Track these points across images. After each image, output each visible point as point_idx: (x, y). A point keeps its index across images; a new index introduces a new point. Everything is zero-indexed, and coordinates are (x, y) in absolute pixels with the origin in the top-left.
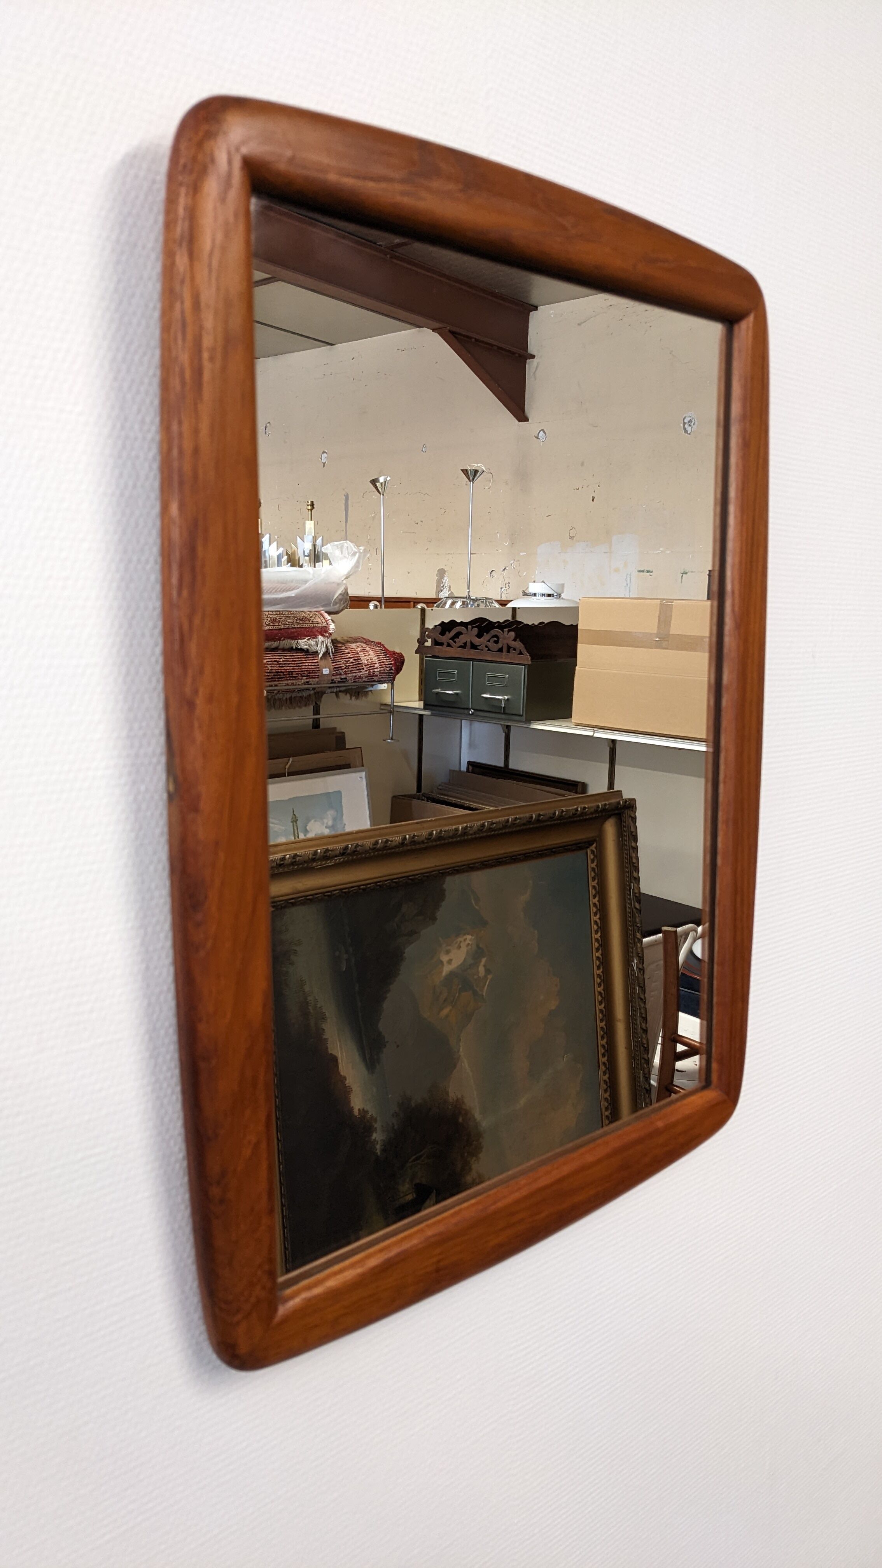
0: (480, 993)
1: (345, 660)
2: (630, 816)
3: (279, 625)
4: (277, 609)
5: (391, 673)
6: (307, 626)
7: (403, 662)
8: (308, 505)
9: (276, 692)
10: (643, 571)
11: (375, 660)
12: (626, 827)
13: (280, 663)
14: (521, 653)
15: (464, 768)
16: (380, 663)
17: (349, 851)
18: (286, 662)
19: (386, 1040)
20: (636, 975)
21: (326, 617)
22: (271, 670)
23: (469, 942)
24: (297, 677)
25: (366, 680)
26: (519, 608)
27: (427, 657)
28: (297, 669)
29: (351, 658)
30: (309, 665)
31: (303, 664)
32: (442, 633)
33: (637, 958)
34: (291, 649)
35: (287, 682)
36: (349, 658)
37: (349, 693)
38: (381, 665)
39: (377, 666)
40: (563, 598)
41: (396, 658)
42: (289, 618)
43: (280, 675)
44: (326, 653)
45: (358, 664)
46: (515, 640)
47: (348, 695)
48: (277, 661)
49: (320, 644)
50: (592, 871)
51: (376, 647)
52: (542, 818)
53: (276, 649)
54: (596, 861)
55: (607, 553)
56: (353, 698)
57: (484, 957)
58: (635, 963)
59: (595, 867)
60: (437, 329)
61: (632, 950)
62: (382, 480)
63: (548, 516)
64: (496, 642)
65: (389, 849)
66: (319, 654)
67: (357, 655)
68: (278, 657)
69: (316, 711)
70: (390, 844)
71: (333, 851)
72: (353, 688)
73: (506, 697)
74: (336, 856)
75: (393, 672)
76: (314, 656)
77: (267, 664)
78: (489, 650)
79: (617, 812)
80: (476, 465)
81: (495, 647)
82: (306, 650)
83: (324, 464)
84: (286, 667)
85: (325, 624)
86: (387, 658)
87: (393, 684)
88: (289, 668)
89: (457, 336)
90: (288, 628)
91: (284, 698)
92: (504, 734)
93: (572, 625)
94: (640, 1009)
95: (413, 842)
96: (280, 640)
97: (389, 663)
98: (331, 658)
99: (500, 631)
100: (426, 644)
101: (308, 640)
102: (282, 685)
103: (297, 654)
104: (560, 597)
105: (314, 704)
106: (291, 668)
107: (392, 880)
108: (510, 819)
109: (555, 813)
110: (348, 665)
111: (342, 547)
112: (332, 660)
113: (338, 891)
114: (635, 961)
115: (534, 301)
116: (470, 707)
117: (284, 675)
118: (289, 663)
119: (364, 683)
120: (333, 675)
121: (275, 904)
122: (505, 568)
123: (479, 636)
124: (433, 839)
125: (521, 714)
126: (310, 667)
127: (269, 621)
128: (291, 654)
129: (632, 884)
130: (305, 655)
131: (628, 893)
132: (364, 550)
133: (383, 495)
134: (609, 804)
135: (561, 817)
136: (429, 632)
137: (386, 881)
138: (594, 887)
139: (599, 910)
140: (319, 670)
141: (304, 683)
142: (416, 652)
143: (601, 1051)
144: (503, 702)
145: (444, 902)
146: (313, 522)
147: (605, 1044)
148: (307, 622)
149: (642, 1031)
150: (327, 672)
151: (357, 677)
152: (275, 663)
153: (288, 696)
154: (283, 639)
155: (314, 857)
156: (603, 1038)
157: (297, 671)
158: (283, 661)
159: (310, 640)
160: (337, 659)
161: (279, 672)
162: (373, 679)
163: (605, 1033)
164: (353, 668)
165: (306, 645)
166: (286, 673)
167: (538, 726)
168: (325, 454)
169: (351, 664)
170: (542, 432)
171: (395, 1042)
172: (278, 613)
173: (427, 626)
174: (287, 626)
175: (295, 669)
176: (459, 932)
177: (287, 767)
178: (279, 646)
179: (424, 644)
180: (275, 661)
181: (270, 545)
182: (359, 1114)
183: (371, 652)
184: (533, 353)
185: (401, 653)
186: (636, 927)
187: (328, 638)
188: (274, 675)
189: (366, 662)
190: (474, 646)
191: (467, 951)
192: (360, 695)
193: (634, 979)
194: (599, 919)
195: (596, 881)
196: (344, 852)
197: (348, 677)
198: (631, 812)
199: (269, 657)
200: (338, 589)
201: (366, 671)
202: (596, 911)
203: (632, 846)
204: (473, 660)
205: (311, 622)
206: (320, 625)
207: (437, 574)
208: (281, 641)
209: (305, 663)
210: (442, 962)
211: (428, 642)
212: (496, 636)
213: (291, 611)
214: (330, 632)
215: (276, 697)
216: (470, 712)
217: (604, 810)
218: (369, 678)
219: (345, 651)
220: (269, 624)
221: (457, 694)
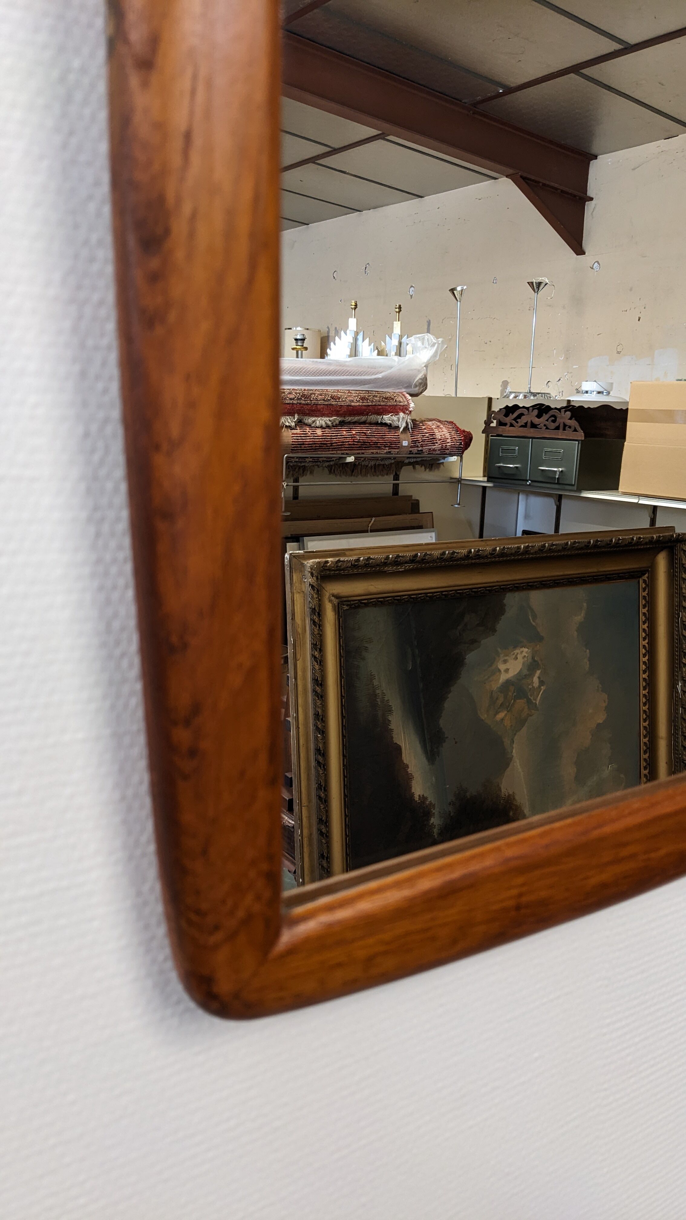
0: (534, 702)
1: (422, 434)
2: (682, 549)
3: (367, 402)
4: (366, 388)
5: (461, 447)
6: (391, 404)
7: (471, 439)
8: (396, 308)
9: (363, 459)
10: (681, 380)
11: (448, 436)
12: (677, 559)
13: (367, 434)
14: (575, 430)
15: (519, 534)
16: (452, 438)
17: (418, 559)
18: (372, 434)
19: (446, 736)
20: (680, 697)
21: (407, 397)
22: (359, 440)
23: (525, 655)
24: (381, 447)
25: (439, 452)
26: (573, 401)
27: (492, 436)
28: (381, 440)
29: (427, 433)
30: (391, 438)
31: (386, 437)
32: (506, 415)
33: (682, 682)
34: (377, 424)
35: (372, 451)
36: (426, 433)
37: (424, 466)
38: (452, 440)
39: (449, 440)
40: (611, 396)
41: (466, 435)
42: (376, 396)
43: (366, 445)
44: (406, 429)
45: (432, 439)
46: (570, 419)
47: (423, 467)
48: (365, 433)
49: (401, 420)
50: (643, 599)
51: (449, 425)
52: (600, 544)
53: (364, 423)
54: (647, 590)
55: (649, 365)
56: (428, 470)
57: (539, 670)
58: (680, 686)
59: (646, 595)
60: (509, 175)
61: (678, 673)
62: (459, 289)
63: (598, 335)
64: (554, 421)
65: (456, 560)
66: (400, 428)
67: (432, 431)
68: (365, 429)
69: (396, 477)
70: (457, 556)
71: (403, 557)
72: (428, 459)
73: (560, 469)
74: (406, 563)
75: (462, 446)
76: (396, 430)
77: (356, 435)
78: (547, 428)
79: (669, 544)
80: (541, 279)
81: (553, 425)
82: (389, 424)
83: (411, 296)
84: (372, 438)
85: (406, 403)
86: (458, 435)
87: (461, 457)
88: (374, 439)
89: (529, 182)
90: (375, 405)
91: (369, 465)
92: (556, 506)
93: (622, 409)
94: (682, 729)
95: (478, 555)
96: (367, 415)
97: (460, 439)
98: (410, 433)
99: (557, 411)
100: (492, 425)
101: (391, 415)
102: (368, 453)
103: (382, 428)
104: (609, 394)
105: (394, 473)
106: (376, 439)
107: (456, 590)
108: (569, 543)
109: (612, 540)
110: (424, 439)
111: (423, 339)
112: (411, 434)
113: (406, 597)
114: (680, 684)
115: (594, 150)
116: (528, 479)
117: (370, 445)
118: (375, 434)
119: (437, 456)
120: (412, 447)
121: (349, 603)
122: (560, 379)
123: (539, 416)
124: (497, 555)
125: (573, 483)
126: (392, 439)
127: (360, 398)
128: (377, 428)
129: (681, 613)
130: (388, 429)
131: (677, 621)
132: (442, 341)
133: (460, 302)
134: (663, 536)
135: (617, 544)
136: (494, 414)
137: (451, 591)
138: (644, 614)
139: (648, 635)
140: (399, 442)
141: (387, 452)
142: (483, 432)
143: (643, 764)
144: (558, 473)
145: (503, 616)
146: (400, 322)
147: (647, 758)
148: (391, 401)
149: (682, 749)
150: (406, 445)
151: (432, 449)
152: (363, 434)
153: (373, 463)
154: (370, 414)
155: (386, 561)
156: (645, 752)
157: (381, 442)
158: (370, 433)
159: (393, 416)
160: (415, 433)
161: (366, 442)
162: (445, 452)
163: (647, 748)
164: (429, 441)
165: (390, 420)
166: (372, 443)
167: (588, 495)
168: (412, 288)
169: (427, 438)
170: (596, 263)
171: (454, 739)
172: (367, 392)
173: (493, 409)
174: (374, 404)
175: (380, 440)
176: (517, 645)
177: (370, 525)
178: (366, 421)
179: (490, 425)
180: (363, 433)
181: (363, 341)
182: (419, 799)
183: (444, 429)
184: (591, 196)
185: (469, 432)
186: (682, 653)
187: (408, 415)
188: (361, 445)
189: (440, 437)
190: (534, 426)
191: (523, 664)
192: (433, 468)
193: (678, 701)
194: (648, 643)
195: (647, 609)
196: (413, 559)
197: (424, 449)
198: (684, 545)
199: (358, 429)
200: (419, 374)
201: (439, 445)
202: (645, 636)
203: (682, 577)
204: (533, 438)
205: (394, 401)
206: (402, 404)
207: (501, 385)
208: (369, 416)
209: (388, 435)
210: (499, 671)
211: (493, 423)
212: (553, 416)
213: (378, 391)
214: (410, 409)
215: (363, 464)
216: (528, 483)
217: (658, 541)
218: (442, 451)
219: (422, 428)
220: (359, 401)
221: (517, 467)
